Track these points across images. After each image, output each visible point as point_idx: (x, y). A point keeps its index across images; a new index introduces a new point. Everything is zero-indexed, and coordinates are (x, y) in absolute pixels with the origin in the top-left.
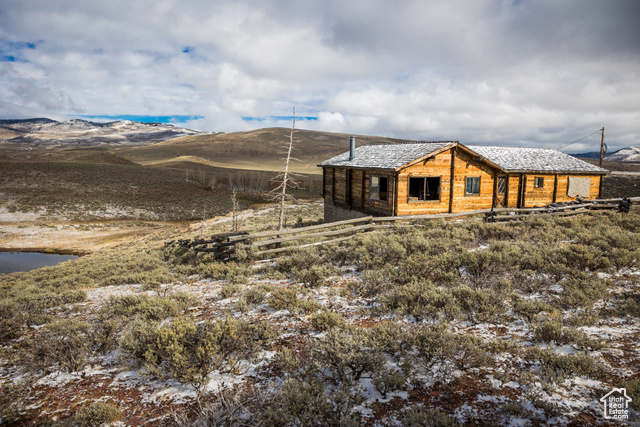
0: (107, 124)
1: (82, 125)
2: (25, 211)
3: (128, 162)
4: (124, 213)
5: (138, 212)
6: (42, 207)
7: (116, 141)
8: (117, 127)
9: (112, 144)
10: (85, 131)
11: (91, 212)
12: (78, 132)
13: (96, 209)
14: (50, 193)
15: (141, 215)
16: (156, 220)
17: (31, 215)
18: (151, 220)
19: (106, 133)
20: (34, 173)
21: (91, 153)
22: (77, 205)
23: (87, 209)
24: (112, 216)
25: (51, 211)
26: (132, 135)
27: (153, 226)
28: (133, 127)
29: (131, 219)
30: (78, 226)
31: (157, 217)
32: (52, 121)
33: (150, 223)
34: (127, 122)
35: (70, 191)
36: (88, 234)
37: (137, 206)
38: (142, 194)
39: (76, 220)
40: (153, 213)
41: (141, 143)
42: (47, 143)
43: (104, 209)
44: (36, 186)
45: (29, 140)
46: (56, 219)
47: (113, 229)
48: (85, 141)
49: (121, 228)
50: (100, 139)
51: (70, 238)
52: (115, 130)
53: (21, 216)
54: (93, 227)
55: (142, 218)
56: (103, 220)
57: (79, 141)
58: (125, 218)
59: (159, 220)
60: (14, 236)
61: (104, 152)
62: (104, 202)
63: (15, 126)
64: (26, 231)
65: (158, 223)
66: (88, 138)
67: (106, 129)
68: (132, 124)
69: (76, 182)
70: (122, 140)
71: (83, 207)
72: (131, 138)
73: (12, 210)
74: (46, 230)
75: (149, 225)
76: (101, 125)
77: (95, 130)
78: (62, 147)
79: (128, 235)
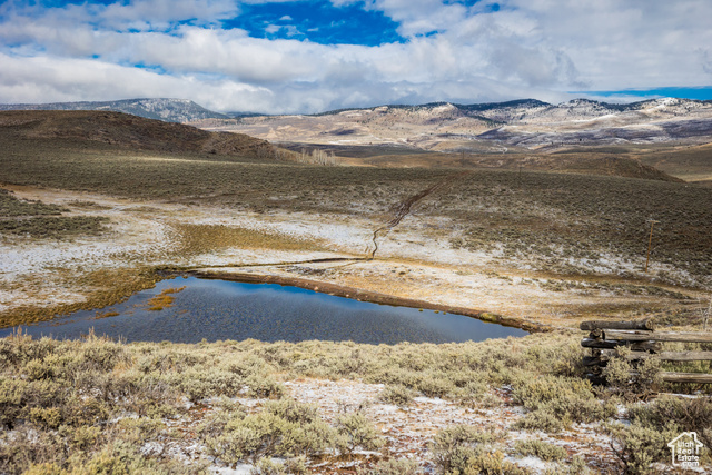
0: (632, 106)
1: (589, 108)
2: (472, 247)
3: (659, 175)
4: (630, 267)
5: (656, 268)
6: (499, 245)
7: (645, 135)
8: (649, 110)
9: (637, 142)
10: (593, 120)
11: (572, 261)
12: (581, 121)
13: (583, 255)
14: (514, 222)
15: (661, 274)
16: (688, 288)
17: (480, 257)
18: (678, 285)
19: (628, 121)
20: (497, 189)
21: (597, 156)
22: (552, 246)
23: (568, 254)
24: (606, 271)
25: (509, 253)
26: (674, 125)
27: (680, 297)
28: (679, 110)
29: (641, 279)
30: (544, 281)
31: (692, 281)
32: (541, 104)
33: (676, 291)
34: (668, 100)
35: (545, 221)
36: (558, 298)
37: (656, 256)
38: (672, 235)
39: (545, 272)
40: (685, 273)
41: (691, 139)
42: (529, 140)
43: (595, 258)
44: (496, 209)
45: (504, 137)
46: (515, 266)
47: (603, 294)
48: (590, 136)
49: (618, 293)
50: (616, 133)
51: (527, 300)
52: (645, 116)
53: (466, 256)
54: (569, 286)
55: (663, 280)
56: (590, 276)
57: (580, 137)
58: (630, 277)
59: (696, 288)
60: (450, 286)
61: (620, 156)
62: (597, 244)
63: (488, 114)
64: (467, 280)
65: (692, 294)
66: (595, 131)
67: (628, 114)
68: (679, 104)
69: (557, 205)
70: (655, 134)
71: (561, 250)
72: (672, 130)
73: (456, 245)
74: (496, 281)
75: (672, 295)
76: (621, 108)
77: (609, 116)
78: (553, 146)
79: (628, 307)
